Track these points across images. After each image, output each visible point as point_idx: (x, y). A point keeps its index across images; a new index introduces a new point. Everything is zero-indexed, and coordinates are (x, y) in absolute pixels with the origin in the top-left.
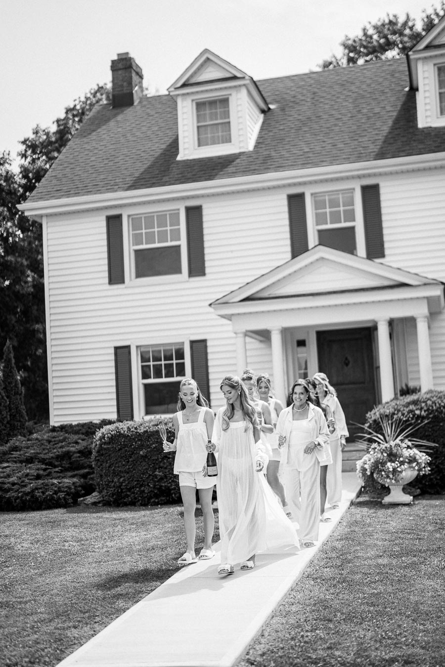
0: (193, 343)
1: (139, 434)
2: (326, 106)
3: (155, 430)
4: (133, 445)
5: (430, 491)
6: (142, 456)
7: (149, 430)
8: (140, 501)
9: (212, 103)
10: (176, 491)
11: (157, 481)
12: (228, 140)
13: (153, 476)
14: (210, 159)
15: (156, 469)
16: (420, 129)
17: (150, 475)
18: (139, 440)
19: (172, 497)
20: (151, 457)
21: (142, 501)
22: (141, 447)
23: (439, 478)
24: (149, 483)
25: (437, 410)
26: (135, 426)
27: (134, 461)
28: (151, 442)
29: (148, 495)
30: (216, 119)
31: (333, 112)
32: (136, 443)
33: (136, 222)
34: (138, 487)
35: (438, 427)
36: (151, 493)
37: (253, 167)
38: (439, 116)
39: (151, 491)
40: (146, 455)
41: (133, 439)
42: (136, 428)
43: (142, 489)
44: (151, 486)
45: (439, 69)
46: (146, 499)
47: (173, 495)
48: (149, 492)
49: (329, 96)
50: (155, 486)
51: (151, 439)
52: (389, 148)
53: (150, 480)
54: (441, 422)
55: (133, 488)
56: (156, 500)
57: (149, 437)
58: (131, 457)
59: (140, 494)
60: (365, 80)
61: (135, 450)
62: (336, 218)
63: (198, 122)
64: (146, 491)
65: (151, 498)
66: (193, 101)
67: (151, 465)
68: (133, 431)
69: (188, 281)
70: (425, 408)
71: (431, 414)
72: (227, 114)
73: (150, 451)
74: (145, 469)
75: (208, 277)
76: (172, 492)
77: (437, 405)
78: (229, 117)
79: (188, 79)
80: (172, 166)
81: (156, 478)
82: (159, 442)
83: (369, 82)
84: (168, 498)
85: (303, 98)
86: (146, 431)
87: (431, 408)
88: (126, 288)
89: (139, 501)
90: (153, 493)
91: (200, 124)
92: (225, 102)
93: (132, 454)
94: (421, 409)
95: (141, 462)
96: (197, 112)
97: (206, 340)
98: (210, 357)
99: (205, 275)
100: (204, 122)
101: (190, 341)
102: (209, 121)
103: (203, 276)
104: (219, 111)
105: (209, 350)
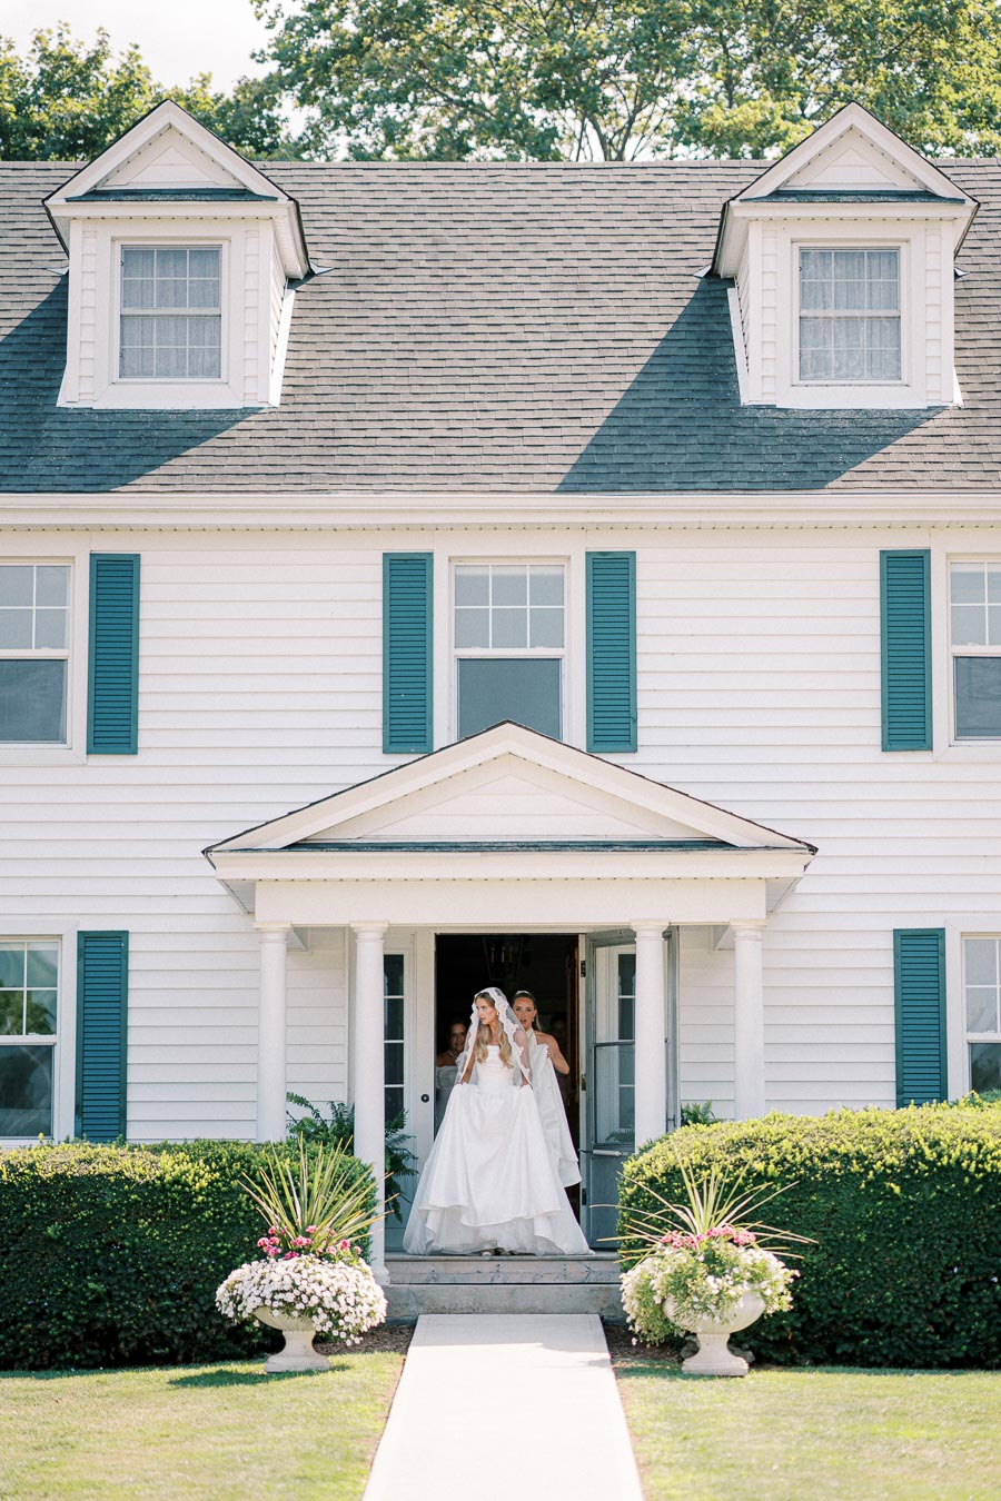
0: (87, 940)
1: (43, 1182)
2: (478, 292)
3: (86, 1172)
4: (25, 1209)
5: (775, 1356)
6: (49, 1240)
7: (69, 1173)
8: (31, 1358)
9: (172, 255)
10: (133, 1336)
11: (86, 1307)
12: (213, 370)
13: (74, 1293)
14: (158, 418)
15: (85, 1275)
16: (745, 408)
17: (67, 1290)
18: (41, 1197)
19: (117, 1349)
20: (71, 1244)
21: (35, 1358)
22: (50, 1216)
23: (799, 1325)
24: (63, 1310)
25: (803, 1164)
26: (31, 1161)
27: (24, 1251)
28: (75, 1204)
29: (54, 1343)
30: (182, 304)
31: (500, 317)
32: (32, 1206)
34: (26, 1322)
35: (804, 1204)
36: (64, 1337)
37: (292, 464)
38: (796, 381)
39: (66, 1332)
40: (61, 1238)
41: (26, 1194)
42: (31, 1167)
43: (41, 1325)
44: (70, 1317)
45: (804, 254)
46: (47, 1353)
47: (122, 1345)
48: (60, 1335)
49: (479, 262)
50: (77, 1317)
51: (74, 1196)
52: (669, 459)
53: (68, 1303)
54: (812, 1193)
55: (15, 1322)
56: (77, 1357)
57: (69, 1192)
58: (15, 1242)
59: (33, 1339)
60: (580, 220)
61: (28, 1225)
62: (511, 629)
63: (125, 303)
64: (53, 1332)
65: (62, 1349)
66: (113, 240)
67: (71, 1263)
68: (22, 1174)
69: (84, 765)
70: (777, 1158)
71: (789, 1171)
72: (211, 294)
73: (72, 1227)
74: (53, 1274)
75: (143, 757)
76: (122, 1335)
77: (806, 1151)
78: (217, 304)
79: (106, 178)
80: (46, 426)
81: (85, 1299)
82: (97, 1206)
83: (592, 229)
84: (104, 1353)
85: (404, 253)
86: (62, 1177)
87: (789, 1157)
89: (27, 1355)
90: (70, 1339)
91: (127, 311)
92: (208, 255)
93: (20, 1234)
94: (767, 1159)
95: (43, 1256)
96: (125, 273)
97: (126, 933)
98: (134, 981)
99: (135, 752)
100: (143, 306)
101: (79, 932)
102: (159, 306)
103: (129, 754)
104: (191, 282)
105: (134, 963)
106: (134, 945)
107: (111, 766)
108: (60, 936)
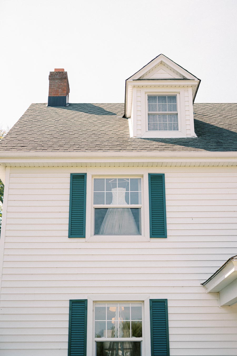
0: (153, 302)
9: (162, 98)
12: (176, 128)
30: (166, 110)
33: (98, 182)
63: (149, 110)
66: (145, 93)
69: (149, 241)
72: (175, 108)
75: (169, 239)
78: (176, 110)
79: (144, 75)
88: (86, 242)
91: (150, 112)
92: (173, 98)
96: (149, 102)
97: (166, 300)
98: (170, 317)
99: (166, 237)
100: (155, 111)
101: (150, 300)
102: (159, 111)
103: (164, 238)
104: (168, 104)
105: (170, 311)
106: (170, 304)
107: (158, 242)
108: (143, 301)
